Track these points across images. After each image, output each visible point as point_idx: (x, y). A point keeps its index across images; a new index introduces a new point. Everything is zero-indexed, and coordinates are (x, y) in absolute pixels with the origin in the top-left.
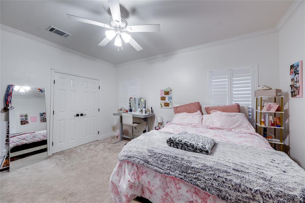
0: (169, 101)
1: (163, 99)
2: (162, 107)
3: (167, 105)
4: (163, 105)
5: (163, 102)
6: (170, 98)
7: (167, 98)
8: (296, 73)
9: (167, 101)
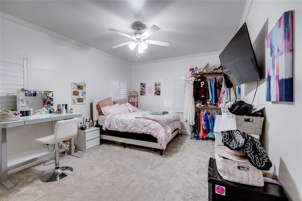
0: (82, 96)
1: (75, 93)
2: (74, 103)
3: (80, 100)
4: (76, 101)
5: (75, 98)
6: (84, 93)
7: (80, 93)
8: (144, 87)
9: (80, 96)
